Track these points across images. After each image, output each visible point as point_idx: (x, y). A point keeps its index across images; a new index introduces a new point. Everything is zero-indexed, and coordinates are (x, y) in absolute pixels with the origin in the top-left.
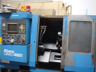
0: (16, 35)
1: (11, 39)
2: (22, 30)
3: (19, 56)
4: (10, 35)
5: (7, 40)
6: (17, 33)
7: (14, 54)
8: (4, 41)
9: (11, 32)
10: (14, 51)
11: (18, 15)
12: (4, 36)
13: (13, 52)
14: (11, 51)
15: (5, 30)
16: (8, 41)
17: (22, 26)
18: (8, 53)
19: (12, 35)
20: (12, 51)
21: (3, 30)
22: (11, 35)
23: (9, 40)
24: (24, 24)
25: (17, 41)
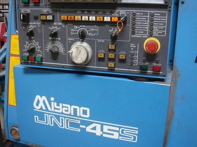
0: (107, 19)
1: (73, 42)
3: (116, 136)
4: (64, 17)
5: (49, 46)
7: (87, 124)
8: (32, 51)
10: (88, 110)
12: (32, 25)
13: (83, 112)
16: (55, 55)
18: (58, 117)
19: (78, 18)
22: (71, 17)
23: (60, 47)
25: (112, 55)
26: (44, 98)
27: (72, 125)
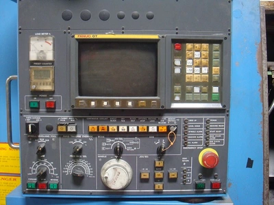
0: (153, 129)
1: (105, 161)
2: (196, 84)
4: (93, 127)
6: (157, 113)
9: (112, 102)
15: (49, 88)
16: (78, 180)
17: (197, 54)
19: (113, 128)
21: (36, 93)
22: (103, 127)
23: (85, 167)
24: (211, 42)
25: (159, 174)
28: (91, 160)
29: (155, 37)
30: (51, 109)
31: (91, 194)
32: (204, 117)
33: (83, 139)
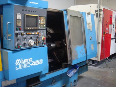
0: (36, 33)
1: (29, 40)
2: (42, 25)
3: (38, 64)
4: (28, 33)
6: (36, 30)
9: (31, 28)
11: (37, 3)
12: (18, 36)
14: (27, 60)
15: (20, 25)
16: (25, 44)
17: (42, 19)
18: (23, 65)
19: (31, 33)
20: (30, 59)
21: (17, 26)
23: (26, 42)
24: (44, 17)
25: (37, 42)
26: (19, 60)
27: (28, 65)
28: (27, 40)
29: (37, 16)
30: (20, 30)
31: (27, 47)
32: (43, 31)
33: (26, 36)
